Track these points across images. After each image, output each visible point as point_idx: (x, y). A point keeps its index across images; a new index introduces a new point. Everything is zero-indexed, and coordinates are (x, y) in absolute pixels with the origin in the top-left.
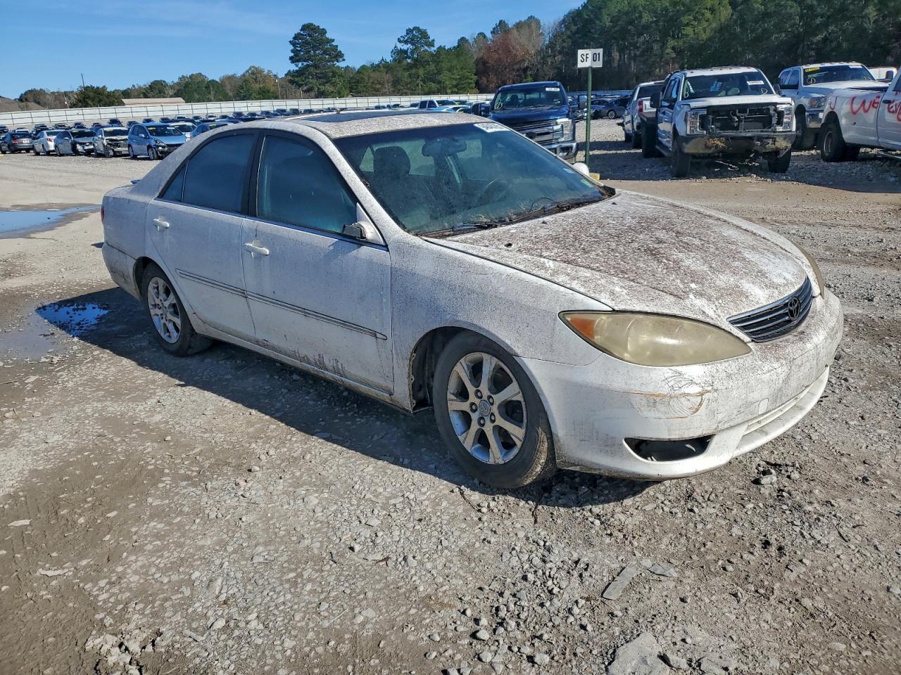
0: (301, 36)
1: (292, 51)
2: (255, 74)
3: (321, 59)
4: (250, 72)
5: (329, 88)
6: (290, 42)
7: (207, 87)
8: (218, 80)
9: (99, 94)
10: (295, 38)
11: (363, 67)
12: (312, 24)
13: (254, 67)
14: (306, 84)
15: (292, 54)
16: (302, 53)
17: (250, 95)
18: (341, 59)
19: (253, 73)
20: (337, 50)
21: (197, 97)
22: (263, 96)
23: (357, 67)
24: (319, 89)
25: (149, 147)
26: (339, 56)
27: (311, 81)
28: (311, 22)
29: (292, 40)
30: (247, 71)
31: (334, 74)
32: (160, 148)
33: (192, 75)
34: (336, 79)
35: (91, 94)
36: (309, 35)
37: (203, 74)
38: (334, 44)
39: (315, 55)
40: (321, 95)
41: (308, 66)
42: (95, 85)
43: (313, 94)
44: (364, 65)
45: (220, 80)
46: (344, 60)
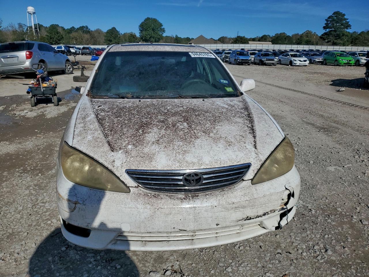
0: (331, 17)
1: (325, 24)
2: (308, 34)
3: (339, 28)
4: (306, 33)
5: (339, 41)
6: (326, 20)
7: (285, 39)
8: (291, 36)
9: (242, 39)
10: (329, 18)
11: (363, 32)
12: (339, 12)
13: (308, 31)
14: (327, 39)
15: (325, 25)
16: (330, 25)
17: (301, 43)
18: (349, 28)
19: (307, 33)
20: (348, 24)
21: (280, 42)
22: (307, 43)
23: (359, 32)
24: (334, 41)
25: (235, 59)
26: (348, 26)
27: (330, 37)
28: (338, 11)
29: (327, 19)
30: (305, 32)
31: (343, 35)
32: (239, 60)
33: (281, 33)
34: (344, 37)
35: (239, 39)
36: (336, 17)
37: (286, 33)
38: (348, 21)
39: (336, 26)
40: (334, 44)
41: (331, 31)
42: (241, 36)
43: (330, 43)
44: (363, 31)
45: (292, 36)
46: (351, 28)
